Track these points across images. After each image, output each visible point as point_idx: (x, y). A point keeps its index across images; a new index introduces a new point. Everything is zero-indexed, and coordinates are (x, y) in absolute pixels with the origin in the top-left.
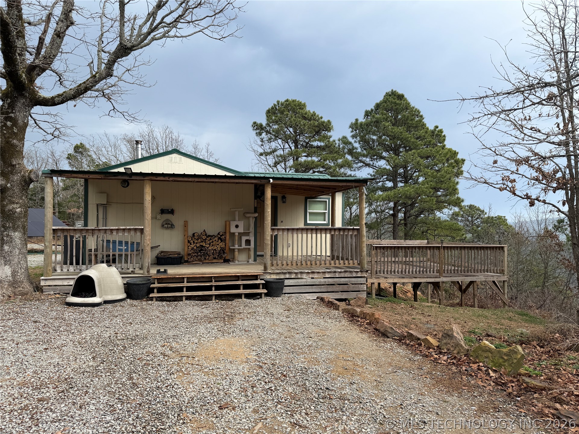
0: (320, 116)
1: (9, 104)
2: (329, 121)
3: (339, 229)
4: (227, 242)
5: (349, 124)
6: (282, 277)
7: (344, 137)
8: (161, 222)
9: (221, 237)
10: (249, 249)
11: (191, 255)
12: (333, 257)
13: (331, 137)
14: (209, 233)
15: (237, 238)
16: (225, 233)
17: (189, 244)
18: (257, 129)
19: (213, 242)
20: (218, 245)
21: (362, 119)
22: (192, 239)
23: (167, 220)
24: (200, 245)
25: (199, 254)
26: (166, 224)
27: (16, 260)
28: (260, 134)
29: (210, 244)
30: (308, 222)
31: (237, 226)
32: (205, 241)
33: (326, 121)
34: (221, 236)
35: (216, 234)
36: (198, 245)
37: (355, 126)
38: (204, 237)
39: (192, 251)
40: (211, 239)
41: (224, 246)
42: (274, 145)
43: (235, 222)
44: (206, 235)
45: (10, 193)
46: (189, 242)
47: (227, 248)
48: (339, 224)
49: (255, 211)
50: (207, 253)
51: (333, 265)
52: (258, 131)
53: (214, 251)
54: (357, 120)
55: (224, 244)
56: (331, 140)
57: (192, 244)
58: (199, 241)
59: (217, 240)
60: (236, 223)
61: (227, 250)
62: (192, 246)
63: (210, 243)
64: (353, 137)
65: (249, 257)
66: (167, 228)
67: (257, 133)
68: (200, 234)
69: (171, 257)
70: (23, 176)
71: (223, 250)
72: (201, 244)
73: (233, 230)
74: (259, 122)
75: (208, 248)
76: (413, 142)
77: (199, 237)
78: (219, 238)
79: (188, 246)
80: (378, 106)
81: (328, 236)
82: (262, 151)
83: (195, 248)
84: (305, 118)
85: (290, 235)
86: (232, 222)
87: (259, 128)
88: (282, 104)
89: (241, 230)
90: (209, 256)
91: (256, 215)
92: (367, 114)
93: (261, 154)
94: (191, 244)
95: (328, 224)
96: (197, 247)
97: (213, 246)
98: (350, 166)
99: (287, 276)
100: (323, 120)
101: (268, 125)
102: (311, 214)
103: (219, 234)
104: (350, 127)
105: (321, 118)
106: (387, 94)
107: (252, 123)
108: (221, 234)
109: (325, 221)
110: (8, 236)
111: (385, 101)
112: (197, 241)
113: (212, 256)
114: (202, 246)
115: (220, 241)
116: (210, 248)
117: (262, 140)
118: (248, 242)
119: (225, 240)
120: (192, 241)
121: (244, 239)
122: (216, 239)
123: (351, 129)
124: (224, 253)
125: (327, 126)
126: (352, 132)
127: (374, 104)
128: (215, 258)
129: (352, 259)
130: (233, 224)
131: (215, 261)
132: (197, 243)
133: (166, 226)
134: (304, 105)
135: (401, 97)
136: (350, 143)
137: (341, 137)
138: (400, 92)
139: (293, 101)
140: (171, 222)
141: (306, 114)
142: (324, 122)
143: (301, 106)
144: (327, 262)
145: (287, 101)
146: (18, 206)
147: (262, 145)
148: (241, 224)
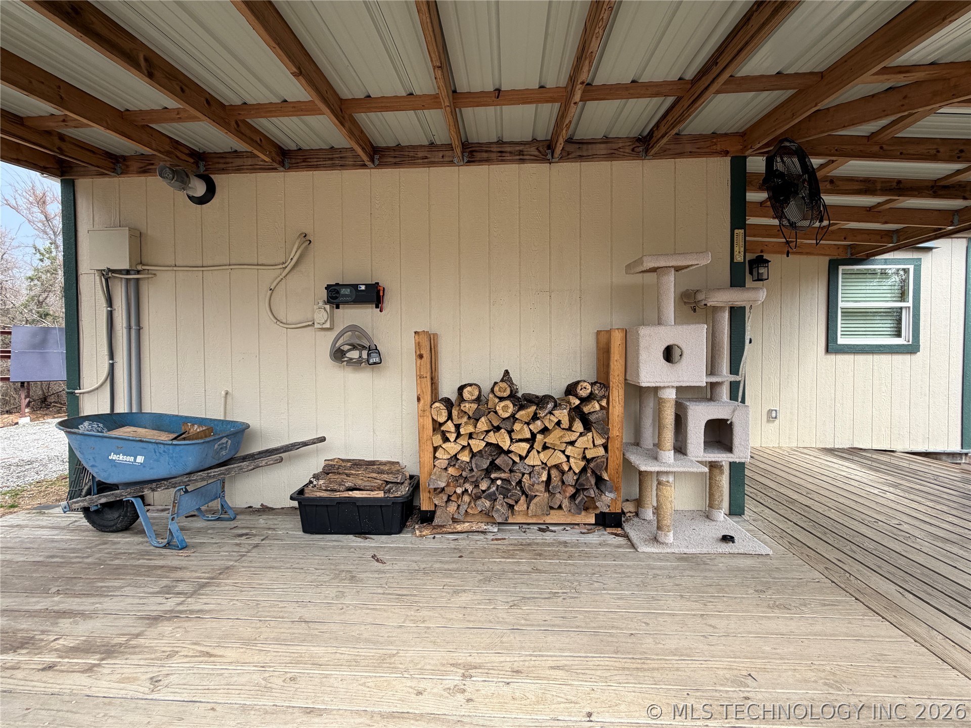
4: (615, 432)
8: (326, 342)
11: (450, 490)
14: (528, 385)
15: (666, 414)
16: (605, 382)
17: (438, 440)
19: (545, 431)
20: (572, 443)
22: (450, 417)
23: (353, 328)
24: (488, 444)
25: (484, 486)
26: (354, 347)
29: (532, 440)
30: (841, 341)
31: (672, 355)
32: (508, 425)
34: (585, 400)
35: (557, 389)
36: (478, 445)
38: (505, 409)
39: (451, 471)
40: (535, 417)
41: (601, 451)
43: (661, 330)
44: (513, 396)
46: (437, 426)
47: (615, 460)
50: (519, 483)
53: (554, 473)
55: (600, 441)
57: (452, 437)
58: (483, 425)
59: (565, 423)
60: (669, 334)
61: (615, 470)
62: (452, 448)
63: (534, 436)
65: (714, 501)
66: (357, 364)
68: (486, 387)
69: (353, 501)
71: (595, 472)
72: (492, 438)
73: (651, 372)
75: (522, 458)
77: (483, 407)
78: (577, 413)
79: (436, 449)
83: (465, 457)
86: (644, 331)
89: (691, 371)
90: (530, 498)
94: (446, 440)
95: (912, 348)
96: (473, 455)
97: (545, 447)
102: (850, 313)
103: (571, 390)
108: (584, 393)
109: (898, 334)
112: (470, 429)
114: (498, 449)
115: (578, 426)
116: (534, 459)
119: (606, 421)
120: (450, 426)
121: (699, 415)
122: (562, 415)
124: (601, 484)
130: (654, 343)
132: (471, 436)
133: (355, 354)
140: (369, 339)
148: (694, 342)
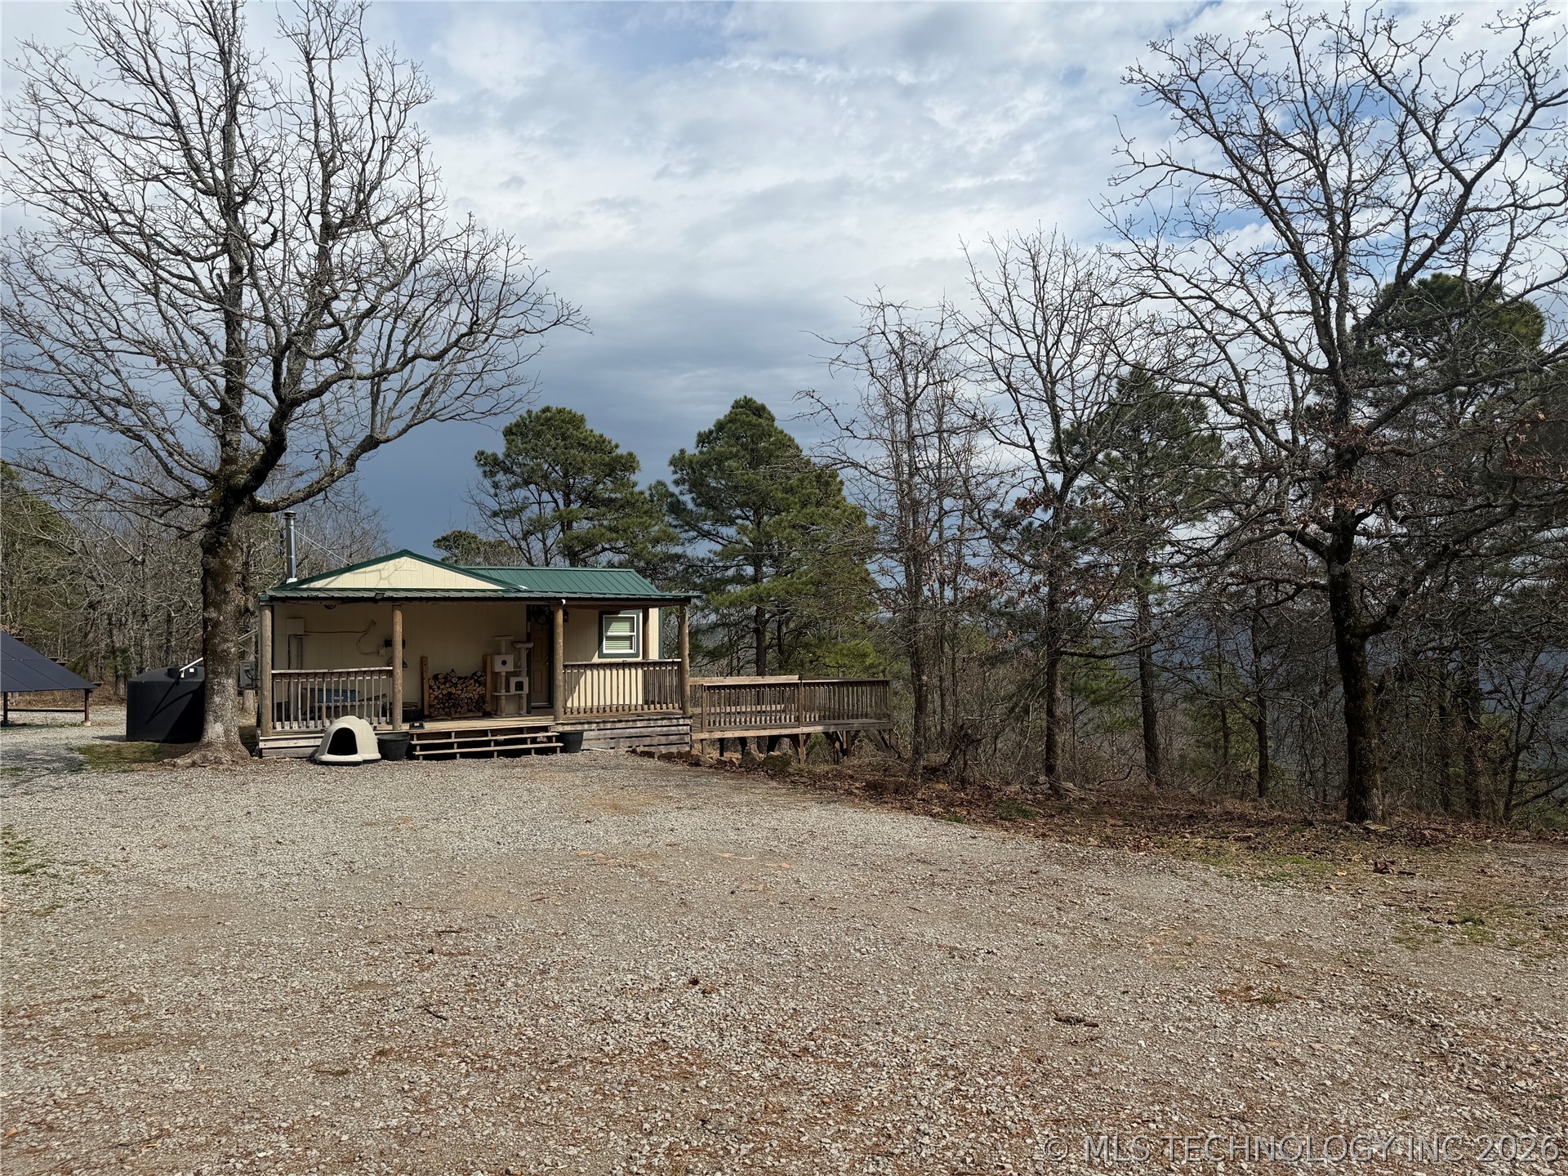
0: (613, 443)
1: (222, 514)
2: (631, 454)
3: (655, 664)
4: (488, 686)
5: (669, 457)
6: (579, 728)
7: (660, 483)
9: (477, 678)
10: (520, 696)
12: (646, 702)
13: (635, 484)
14: (461, 673)
15: (503, 680)
16: (485, 671)
17: (431, 691)
18: (485, 464)
19: (466, 686)
20: (475, 690)
21: (692, 449)
22: (435, 683)
24: (448, 692)
25: (447, 705)
27: (229, 715)
28: (492, 474)
29: (462, 690)
30: (605, 651)
31: (504, 663)
32: (454, 685)
33: (625, 453)
34: (479, 677)
35: (469, 674)
36: (444, 692)
37: (678, 462)
38: (453, 680)
39: (436, 700)
40: (463, 682)
41: (484, 692)
42: (521, 494)
43: (500, 656)
44: (456, 676)
45: (222, 628)
46: (430, 687)
47: (488, 696)
48: (654, 655)
49: (529, 640)
50: (458, 704)
51: (646, 710)
52: (487, 469)
53: (469, 700)
54: (682, 452)
55: (484, 689)
56: (637, 489)
57: (436, 690)
58: (446, 685)
59: (473, 684)
60: (503, 658)
61: (488, 698)
62: (436, 693)
63: (463, 688)
64: (676, 483)
65: (520, 708)
67: (485, 472)
68: (446, 674)
70: (238, 606)
71: (482, 698)
72: (449, 689)
73: (498, 668)
74: (489, 451)
75: (459, 696)
76: (782, 499)
77: (446, 678)
78: (476, 681)
79: (430, 694)
80: (720, 426)
81: (640, 671)
82: (497, 507)
83: (441, 696)
84: (586, 448)
85: (589, 673)
86: (495, 657)
87: (490, 464)
88: (538, 418)
89: (510, 668)
90: (462, 708)
91: (531, 645)
92: (703, 439)
93: (495, 514)
94: (434, 691)
95: (636, 655)
96: (443, 695)
97: (467, 692)
98: (672, 539)
99: (586, 727)
100: (619, 451)
101: (508, 455)
102: (610, 638)
103: (474, 674)
104: (671, 463)
105: (617, 446)
106: (736, 405)
107: (475, 453)
108: (478, 675)
109: (632, 649)
110: (219, 683)
111: (731, 419)
112: (442, 686)
113: (465, 708)
115: (477, 685)
116: (463, 696)
117: (496, 485)
118: (519, 686)
119: (485, 683)
120: (435, 686)
121: (513, 681)
122: (472, 681)
123: (672, 468)
124: (484, 702)
125: (629, 463)
126: (675, 472)
127: (714, 422)
128: (470, 711)
129: (672, 702)
130: (498, 660)
131: (471, 714)
132: (442, 689)
134: (582, 420)
135: (760, 411)
136: (672, 495)
137: (653, 483)
138: (759, 400)
139: (560, 411)
141: (585, 439)
142: (621, 457)
143: (576, 421)
144: (639, 708)
145: (547, 410)
146: (232, 644)
147: (496, 495)
148: (510, 659)
